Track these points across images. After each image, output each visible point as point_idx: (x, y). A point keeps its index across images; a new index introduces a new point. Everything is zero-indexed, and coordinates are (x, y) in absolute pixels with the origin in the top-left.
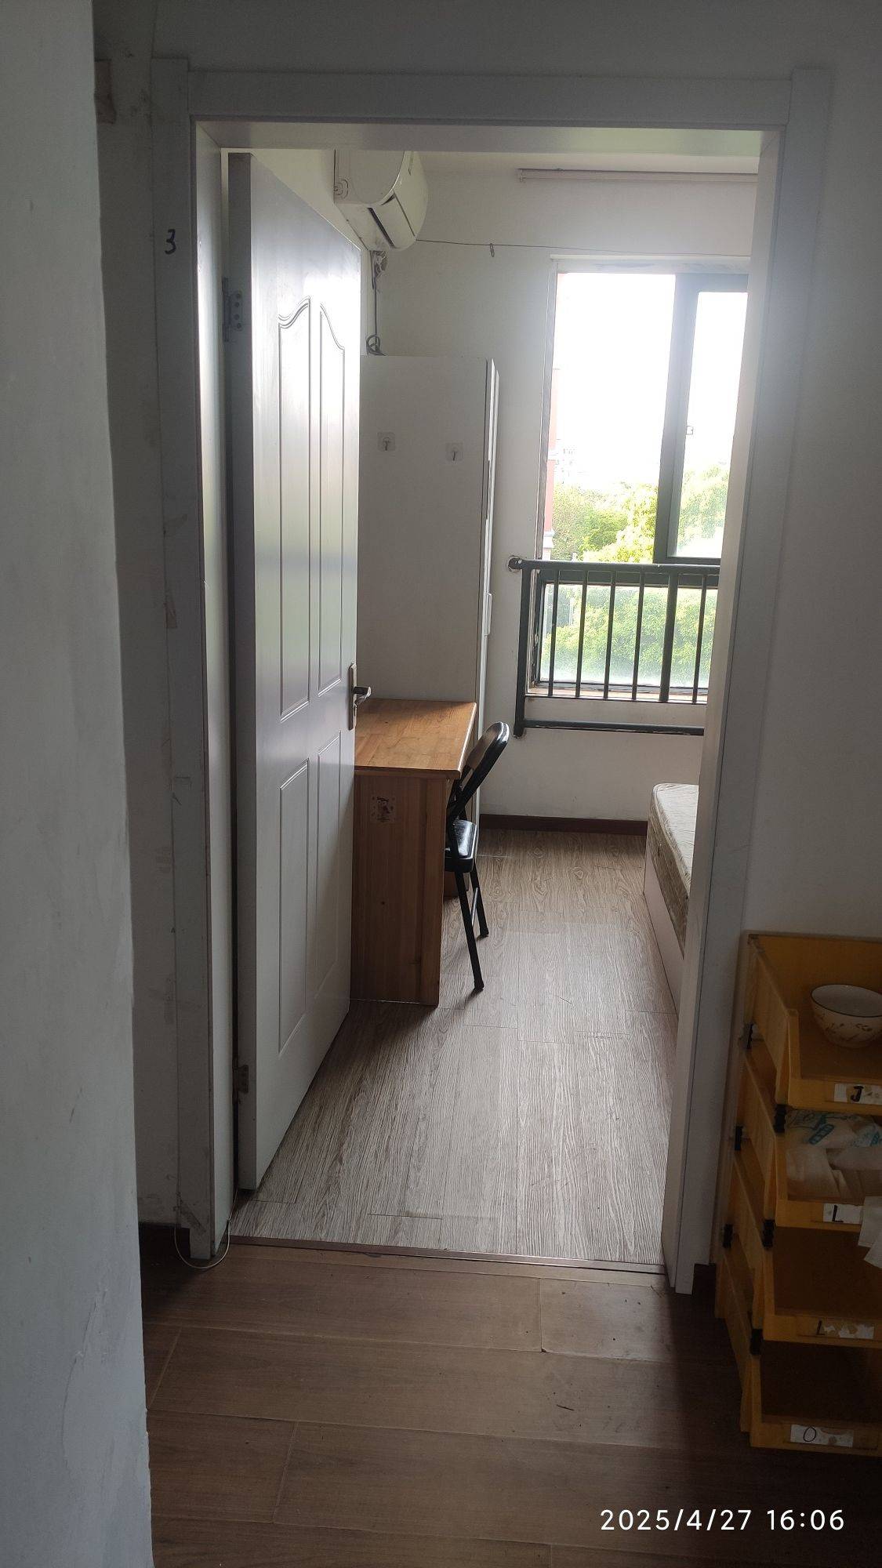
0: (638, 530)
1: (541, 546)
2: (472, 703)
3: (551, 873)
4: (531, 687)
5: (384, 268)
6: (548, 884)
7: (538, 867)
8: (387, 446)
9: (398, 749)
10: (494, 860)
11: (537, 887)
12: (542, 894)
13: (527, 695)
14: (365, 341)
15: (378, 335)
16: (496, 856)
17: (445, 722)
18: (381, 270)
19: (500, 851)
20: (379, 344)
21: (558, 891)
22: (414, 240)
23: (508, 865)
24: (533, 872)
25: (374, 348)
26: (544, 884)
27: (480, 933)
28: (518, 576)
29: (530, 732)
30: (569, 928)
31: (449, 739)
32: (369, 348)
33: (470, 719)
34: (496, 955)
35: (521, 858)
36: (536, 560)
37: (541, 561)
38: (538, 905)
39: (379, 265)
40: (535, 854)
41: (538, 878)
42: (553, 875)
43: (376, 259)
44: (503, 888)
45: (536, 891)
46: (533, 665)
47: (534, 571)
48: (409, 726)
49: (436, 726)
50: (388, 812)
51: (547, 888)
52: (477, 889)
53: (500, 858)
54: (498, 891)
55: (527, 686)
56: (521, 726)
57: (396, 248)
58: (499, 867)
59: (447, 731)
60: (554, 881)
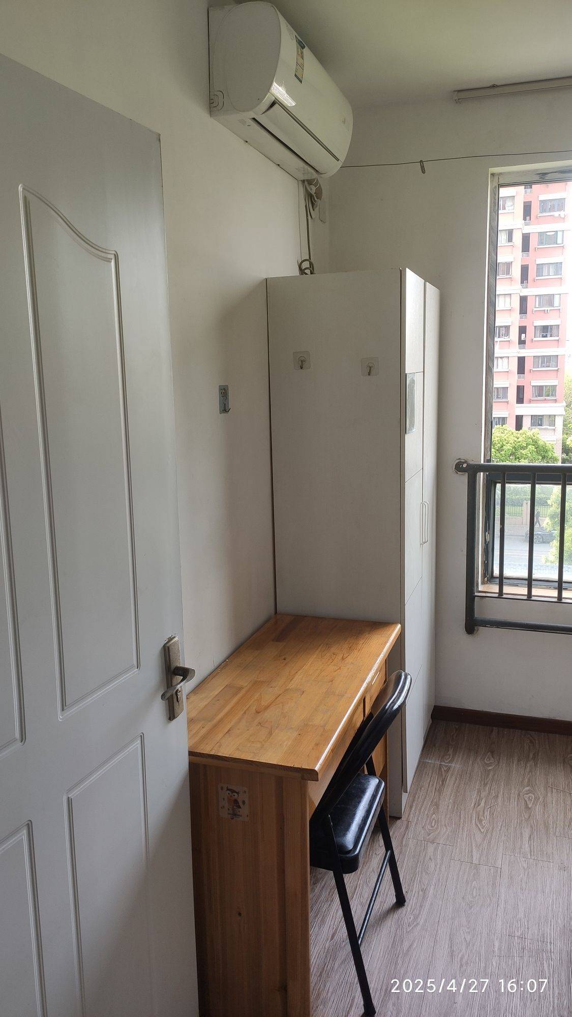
1: (488, 448)
2: (395, 625)
3: (497, 796)
4: (483, 583)
5: (319, 197)
6: (492, 814)
7: (485, 785)
8: (302, 365)
9: (267, 715)
10: (440, 769)
11: (478, 818)
12: (482, 830)
13: (476, 594)
14: (297, 263)
15: (312, 260)
16: (443, 764)
17: (350, 660)
18: (316, 198)
19: (449, 755)
20: (313, 269)
21: (501, 827)
22: (340, 164)
23: (454, 778)
24: (478, 792)
25: (308, 271)
26: (487, 814)
27: (395, 901)
28: (464, 479)
29: (482, 630)
30: (503, 896)
31: (338, 695)
32: (302, 271)
33: (379, 656)
34: (406, 945)
35: (470, 768)
36: (482, 462)
37: (488, 463)
38: (474, 850)
39: (313, 194)
40: (485, 763)
41: (482, 804)
42: (500, 799)
43: (309, 189)
44: (440, 817)
45: (477, 825)
46: (485, 562)
47: (482, 473)
48: (306, 667)
49: (336, 668)
50: (240, 807)
51: (489, 822)
52: (389, 853)
53: (447, 766)
54: (434, 821)
55: (478, 584)
56: (472, 625)
57: (322, 174)
58: (443, 781)
59: (343, 677)
60: (499, 809)
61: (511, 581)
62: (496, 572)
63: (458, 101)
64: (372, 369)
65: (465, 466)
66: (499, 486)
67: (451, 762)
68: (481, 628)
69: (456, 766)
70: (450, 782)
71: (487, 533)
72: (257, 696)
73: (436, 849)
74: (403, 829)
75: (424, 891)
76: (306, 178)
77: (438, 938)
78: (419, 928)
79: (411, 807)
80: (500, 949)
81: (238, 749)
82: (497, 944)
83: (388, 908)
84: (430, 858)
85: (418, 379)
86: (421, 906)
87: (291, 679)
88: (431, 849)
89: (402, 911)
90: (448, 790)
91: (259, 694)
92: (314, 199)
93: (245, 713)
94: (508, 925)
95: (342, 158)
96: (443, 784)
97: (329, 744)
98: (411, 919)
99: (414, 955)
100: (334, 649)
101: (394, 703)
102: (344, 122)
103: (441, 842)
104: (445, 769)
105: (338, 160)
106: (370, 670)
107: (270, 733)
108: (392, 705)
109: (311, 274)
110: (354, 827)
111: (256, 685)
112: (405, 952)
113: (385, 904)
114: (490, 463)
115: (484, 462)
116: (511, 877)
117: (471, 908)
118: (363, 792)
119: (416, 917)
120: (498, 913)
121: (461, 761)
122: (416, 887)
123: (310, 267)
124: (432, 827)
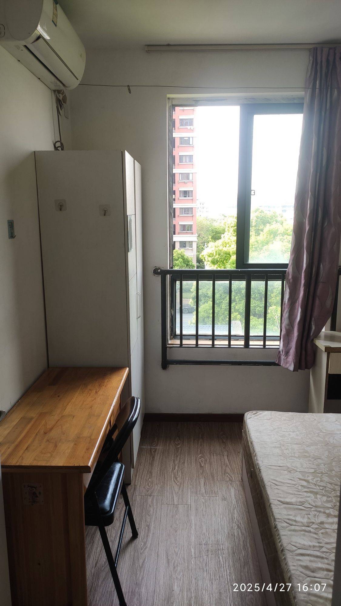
0: (230, 234)
1: (172, 260)
2: (125, 369)
3: (184, 462)
4: (171, 339)
5: (65, 102)
6: (182, 473)
7: (177, 456)
8: (61, 207)
9: (53, 434)
10: (151, 451)
11: (175, 477)
12: (178, 484)
13: (168, 346)
14: (53, 144)
15: (62, 141)
16: (152, 447)
17: (100, 392)
18: (63, 103)
19: (155, 442)
20: (63, 147)
21: (188, 481)
22: (78, 82)
23: (159, 455)
24: (173, 462)
25: (59, 149)
26: (180, 473)
27: (132, 535)
28: (159, 278)
29: (171, 367)
30: (193, 522)
31: (97, 416)
32: (56, 148)
33: (118, 389)
34: (141, 561)
35: (167, 448)
36: (168, 268)
37: (171, 269)
38: (175, 496)
39: (61, 100)
40: (176, 444)
41: (176, 468)
42: (186, 464)
43: (58, 96)
44: (153, 480)
45: (174, 481)
46: (171, 327)
47: (168, 275)
48: (73, 400)
49: (93, 399)
50: (37, 497)
51: (181, 478)
52: (128, 507)
53: (155, 448)
54: (150, 483)
55: (168, 340)
56: (166, 364)
57: (67, 87)
58: (153, 458)
59: (98, 404)
60: (186, 470)
61: (186, 337)
62: (178, 332)
63: (148, 52)
64: (106, 212)
65: (159, 271)
66: (178, 283)
67: (157, 445)
68: (170, 365)
69: (160, 448)
70: (157, 457)
71: (172, 310)
72: (43, 422)
73: (153, 499)
74: (132, 490)
75: (148, 526)
76: (57, 88)
77: (159, 554)
78: (147, 549)
79: (136, 476)
80: (195, 553)
81: (35, 459)
82: (193, 550)
83: (128, 540)
84: (150, 506)
85: (133, 218)
86: (147, 536)
87: (64, 409)
88: (150, 500)
89: (137, 541)
90: (157, 463)
91: (44, 421)
92: (62, 104)
93: (37, 434)
94: (198, 538)
95: (80, 79)
96: (153, 460)
97: (95, 447)
98: (142, 545)
99: (146, 567)
100: (89, 387)
101: (133, 417)
102: (81, 56)
103: (155, 494)
104: (154, 450)
105: (77, 79)
106: (114, 398)
107: (56, 446)
108: (132, 418)
109: (62, 150)
110: (109, 496)
111: (42, 415)
112: (140, 566)
113: (126, 539)
114: (172, 269)
115: (169, 268)
116: (197, 509)
117: (176, 532)
118: (112, 473)
119: (145, 544)
120: (192, 532)
121: (162, 444)
122: (143, 524)
123: (61, 146)
124: (149, 486)
